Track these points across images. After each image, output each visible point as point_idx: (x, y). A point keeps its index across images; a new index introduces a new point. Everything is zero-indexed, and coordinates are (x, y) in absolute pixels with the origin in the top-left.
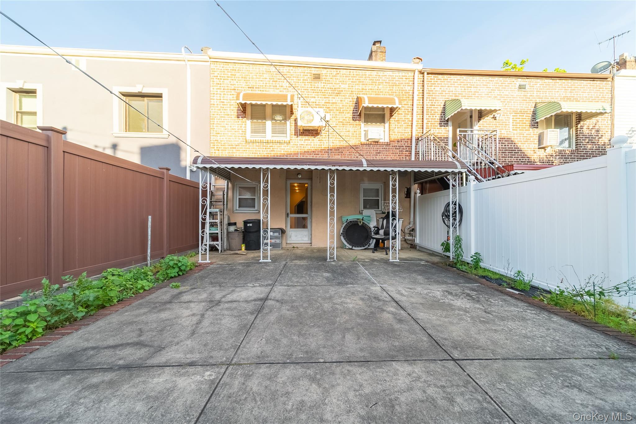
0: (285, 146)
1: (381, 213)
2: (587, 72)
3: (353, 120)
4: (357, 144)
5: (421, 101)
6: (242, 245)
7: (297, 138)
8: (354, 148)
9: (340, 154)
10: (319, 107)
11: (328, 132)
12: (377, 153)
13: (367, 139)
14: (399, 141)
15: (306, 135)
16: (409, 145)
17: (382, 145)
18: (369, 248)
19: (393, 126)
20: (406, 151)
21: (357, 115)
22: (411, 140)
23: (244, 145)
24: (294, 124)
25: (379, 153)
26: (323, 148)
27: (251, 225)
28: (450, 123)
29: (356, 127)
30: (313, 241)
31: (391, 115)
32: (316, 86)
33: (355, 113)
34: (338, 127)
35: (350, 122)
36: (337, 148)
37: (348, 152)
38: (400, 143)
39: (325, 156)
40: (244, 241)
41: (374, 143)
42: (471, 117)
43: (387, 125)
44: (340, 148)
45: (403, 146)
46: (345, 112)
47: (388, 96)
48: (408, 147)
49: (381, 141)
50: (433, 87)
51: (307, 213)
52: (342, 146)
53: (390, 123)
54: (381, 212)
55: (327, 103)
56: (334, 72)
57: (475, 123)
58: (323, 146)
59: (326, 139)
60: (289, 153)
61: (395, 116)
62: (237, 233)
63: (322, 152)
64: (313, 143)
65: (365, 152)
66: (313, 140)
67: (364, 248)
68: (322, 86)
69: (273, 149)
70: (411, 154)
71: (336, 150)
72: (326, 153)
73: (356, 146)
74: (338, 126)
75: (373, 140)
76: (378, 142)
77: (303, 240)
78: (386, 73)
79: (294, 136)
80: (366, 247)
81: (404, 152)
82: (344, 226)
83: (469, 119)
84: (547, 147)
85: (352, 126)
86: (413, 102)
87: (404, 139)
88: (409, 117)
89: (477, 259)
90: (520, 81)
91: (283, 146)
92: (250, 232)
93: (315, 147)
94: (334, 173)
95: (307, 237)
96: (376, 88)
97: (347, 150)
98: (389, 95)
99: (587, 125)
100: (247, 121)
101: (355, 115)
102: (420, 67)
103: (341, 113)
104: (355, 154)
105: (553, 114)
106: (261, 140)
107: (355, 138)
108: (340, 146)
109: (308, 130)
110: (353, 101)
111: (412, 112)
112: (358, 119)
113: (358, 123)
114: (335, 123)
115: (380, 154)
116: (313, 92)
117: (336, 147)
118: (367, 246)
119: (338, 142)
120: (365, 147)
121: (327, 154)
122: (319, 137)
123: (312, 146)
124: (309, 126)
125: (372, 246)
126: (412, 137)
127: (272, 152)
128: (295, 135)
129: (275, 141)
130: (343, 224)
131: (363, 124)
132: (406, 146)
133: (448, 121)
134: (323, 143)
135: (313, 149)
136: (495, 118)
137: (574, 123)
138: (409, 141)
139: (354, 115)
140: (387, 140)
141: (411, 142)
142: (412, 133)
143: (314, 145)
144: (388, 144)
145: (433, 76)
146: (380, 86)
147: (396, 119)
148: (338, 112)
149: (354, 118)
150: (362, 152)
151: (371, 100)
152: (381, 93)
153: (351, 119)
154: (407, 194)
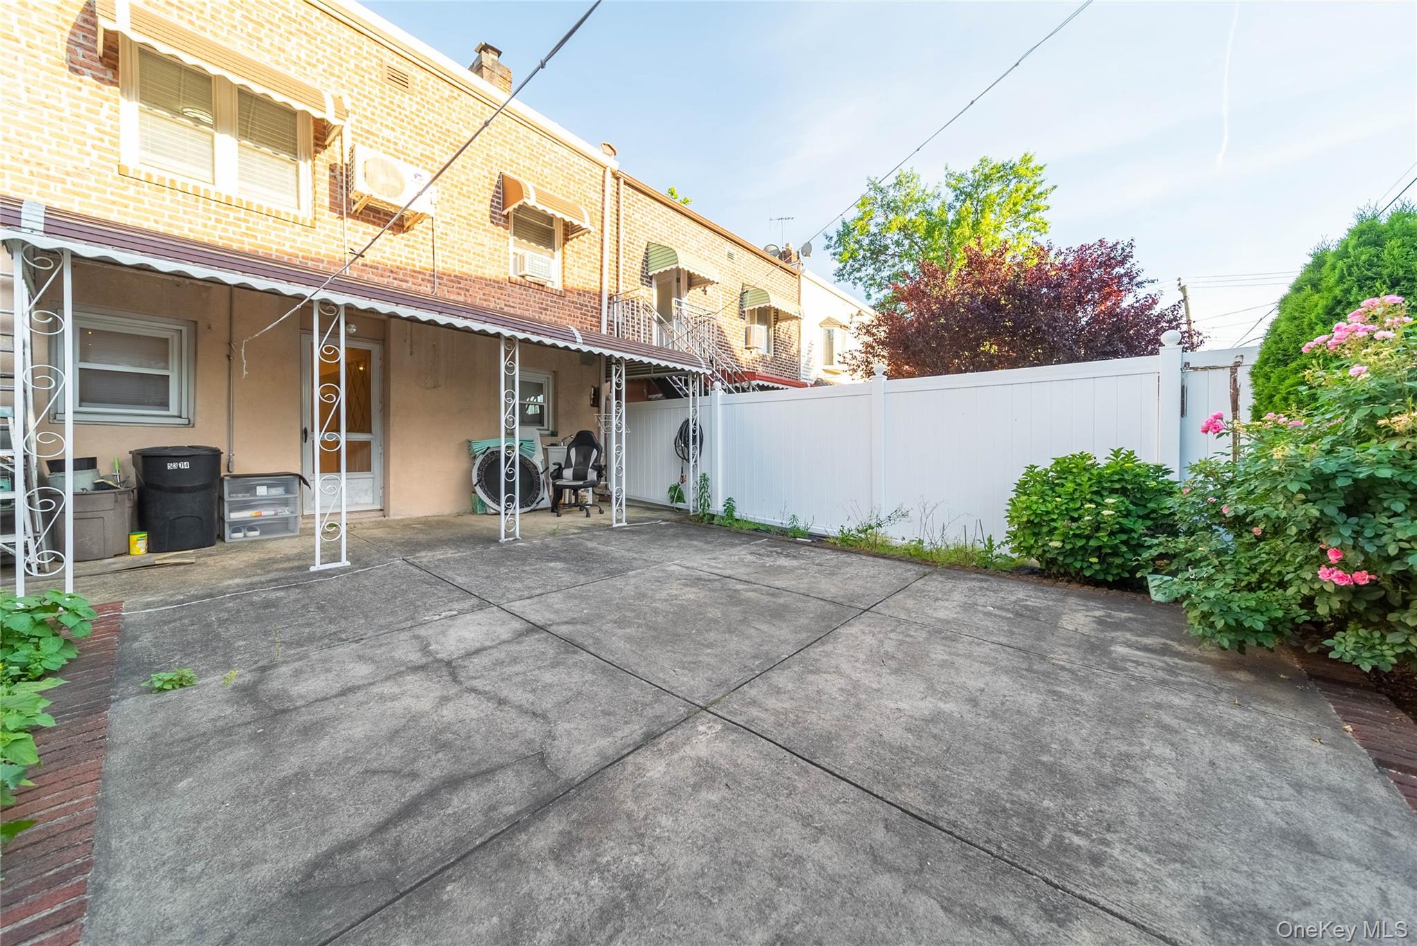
0: (299, 234)
1: (548, 435)
2: (760, 247)
3: (492, 222)
4: (500, 280)
5: (615, 229)
6: (134, 538)
7: (339, 222)
8: (496, 284)
9: (463, 293)
10: (405, 160)
11: (431, 232)
12: (540, 308)
13: (522, 273)
14: (580, 294)
15: (368, 221)
16: (596, 306)
17: (552, 293)
18: (538, 507)
19: (569, 261)
20: (592, 316)
21: (500, 215)
22: (600, 296)
23: (109, 179)
24: (327, 178)
25: (545, 309)
26: (418, 269)
27: (184, 465)
28: (654, 283)
29: (498, 240)
30: (392, 503)
31: (566, 240)
32: (396, 102)
33: (496, 207)
34: (456, 228)
35: (484, 225)
36: (456, 276)
37: (481, 292)
38: (582, 298)
39: (426, 289)
40: (142, 520)
41: (536, 287)
42: (678, 280)
43: (558, 254)
44: (461, 278)
45: (586, 306)
46: (472, 197)
47: (560, 196)
48: (595, 308)
49: (549, 285)
50: (631, 211)
51: (370, 431)
52: (465, 274)
53: (564, 253)
54: (547, 432)
55: (427, 157)
56: (446, 90)
57: (683, 291)
58: (418, 264)
59: (425, 247)
60: (313, 255)
61: (574, 244)
62: (106, 499)
63: (417, 278)
64: (391, 247)
65: (518, 301)
66: (391, 241)
67: (529, 509)
68: (414, 110)
69: (247, 228)
70: (600, 323)
71: (452, 281)
72: (426, 283)
73: (498, 282)
74: (456, 224)
75: (536, 280)
76: (543, 286)
77: (357, 504)
78: (556, 148)
79: (327, 212)
80: (532, 507)
81: (589, 318)
82: (478, 462)
83: (675, 283)
84: (753, 348)
85: (489, 235)
86: (602, 226)
87: (589, 293)
88: (597, 250)
89: (730, 507)
90: (729, 247)
91: (288, 231)
92: (180, 490)
93: (395, 261)
94: (514, 346)
95: (370, 494)
96: (539, 169)
97: (477, 286)
98: (563, 195)
99: (783, 325)
100: (123, 101)
101: (495, 213)
102: (613, 164)
103: (464, 195)
104: (498, 301)
105: (757, 307)
106: (195, 187)
107: (496, 264)
108: (462, 273)
109: (376, 211)
110: (491, 179)
111: (602, 245)
112: (502, 223)
113: (502, 233)
114: (449, 215)
115: (548, 313)
116: (389, 114)
117: (453, 274)
118: (535, 504)
119: (456, 262)
120: (517, 289)
121: (429, 285)
122: (405, 235)
123: (387, 255)
124: (388, 204)
125: (547, 503)
126: (601, 292)
127: (246, 239)
128: (331, 209)
129: (260, 207)
130: (475, 458)
131: (512, 238)
132: (592, 307)
133: (651, 278)
134: (419, 255)
135: (389, 263)
136: (705, 291)
137: (772, 323)
138: (597, 298)
139: (493, 212)
140: (558, 286)
141: (600, 301)
142: (601, 283)
143: (393, 254)
144: (561, 296)
145: (631, 190)
146: (545, 170)
147: (575, 250)
148: (456, 190)
149: (495, 218)
150: (511, 299)
151: (541, 196)
152: (549, 186)
153: (488, 218)
154: (594, 400)
